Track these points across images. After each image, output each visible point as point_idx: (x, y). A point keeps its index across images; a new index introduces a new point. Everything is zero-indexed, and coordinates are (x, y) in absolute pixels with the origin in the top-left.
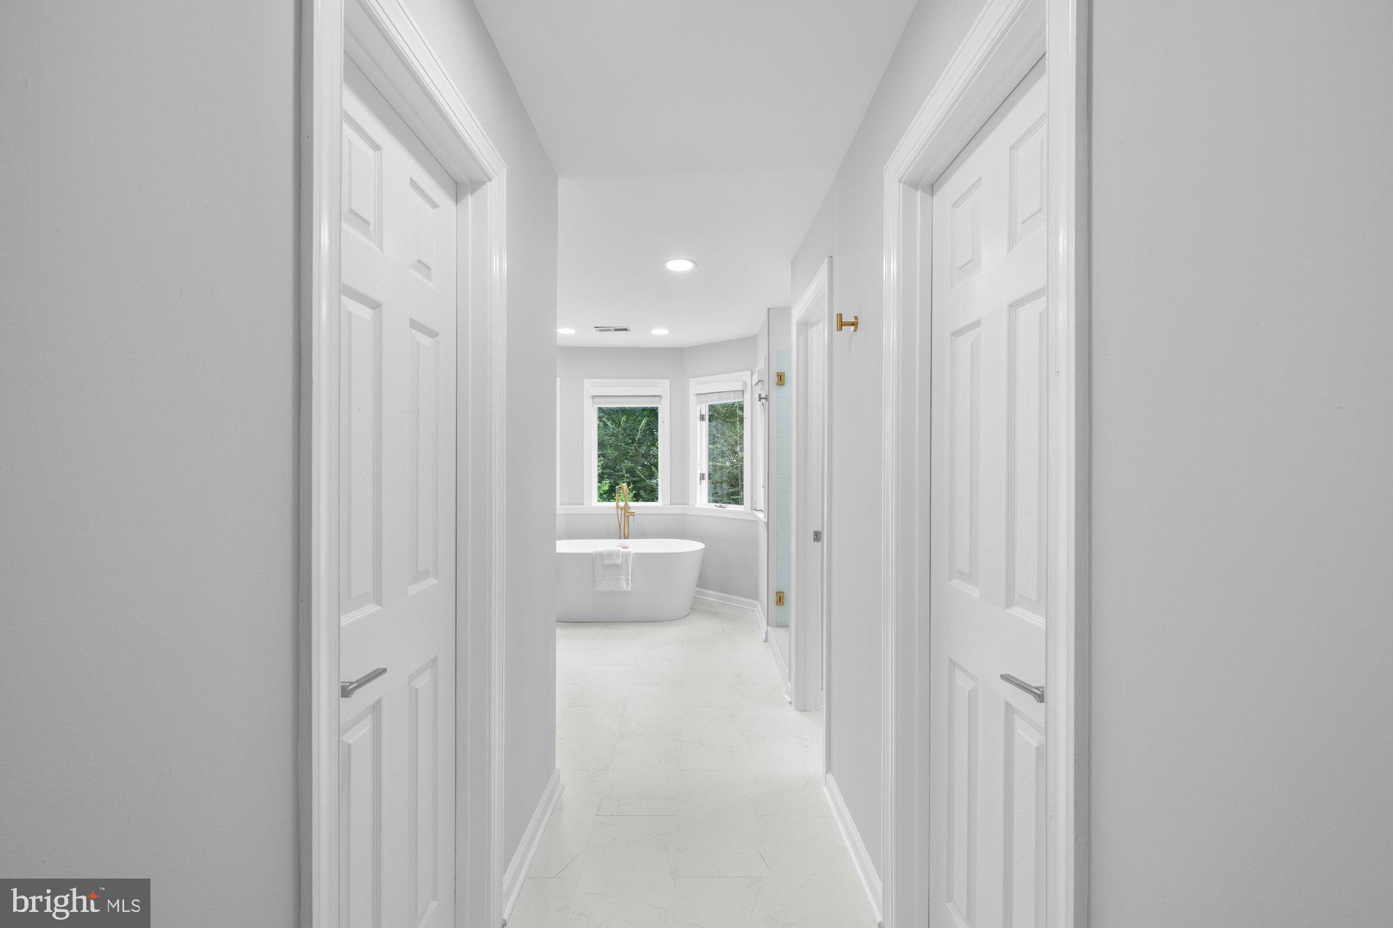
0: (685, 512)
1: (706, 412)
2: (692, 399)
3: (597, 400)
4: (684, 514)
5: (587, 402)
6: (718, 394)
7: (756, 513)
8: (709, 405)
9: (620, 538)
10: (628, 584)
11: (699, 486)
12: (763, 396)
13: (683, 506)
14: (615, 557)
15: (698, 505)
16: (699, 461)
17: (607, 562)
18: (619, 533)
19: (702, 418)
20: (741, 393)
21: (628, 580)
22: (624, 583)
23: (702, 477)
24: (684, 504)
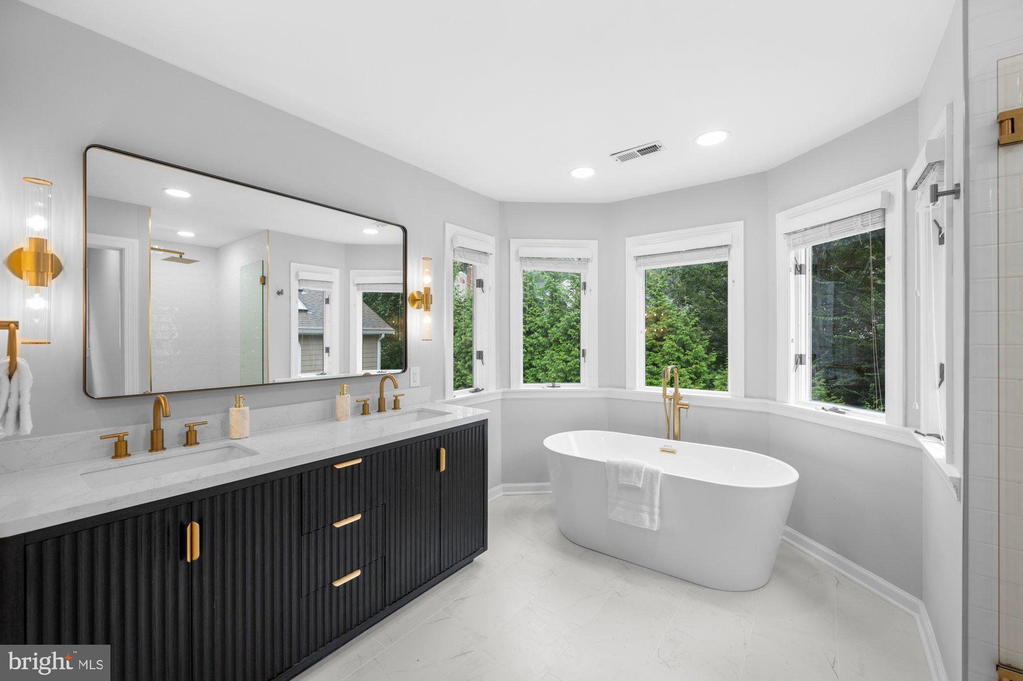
0: (771, 411)
1: (806, 258)
2: (781, 243)
3: (642, 261)
4: (768, 413)
5: (630, 264)
6: (828, 226)
7: (920, 439)
8: (814, 248)
9: (668, 438)
10: (652, 520)
11: (792, 374)
12: (942, 188)
13: (765, 401)
14: (634, 475)
15: (792, 403)
16: (792, 335)
17: (624, 480)
18: (666, 427)
19: (799, 269)
20: (879, 214)
21: (652, 514)
22: (646, 517)
23: (800, 360)
24: (768, 398)
